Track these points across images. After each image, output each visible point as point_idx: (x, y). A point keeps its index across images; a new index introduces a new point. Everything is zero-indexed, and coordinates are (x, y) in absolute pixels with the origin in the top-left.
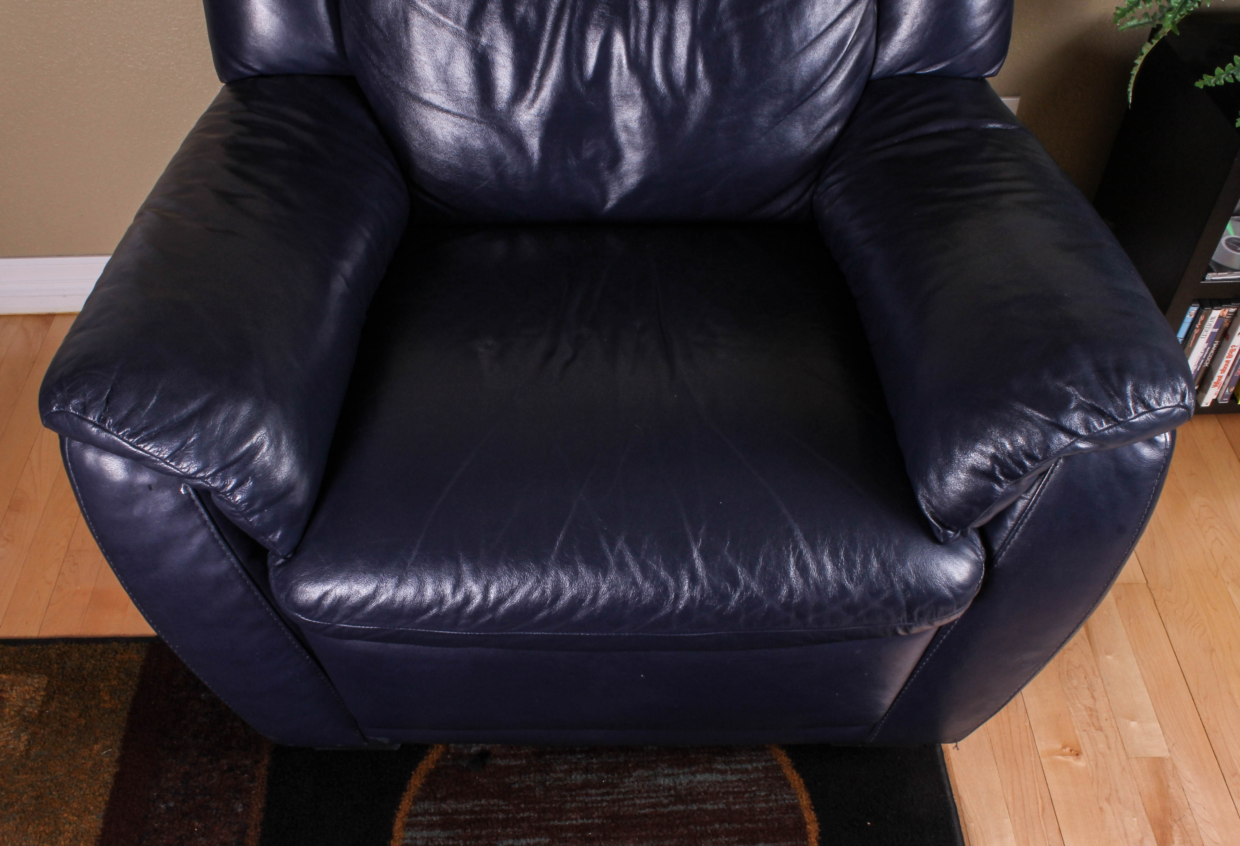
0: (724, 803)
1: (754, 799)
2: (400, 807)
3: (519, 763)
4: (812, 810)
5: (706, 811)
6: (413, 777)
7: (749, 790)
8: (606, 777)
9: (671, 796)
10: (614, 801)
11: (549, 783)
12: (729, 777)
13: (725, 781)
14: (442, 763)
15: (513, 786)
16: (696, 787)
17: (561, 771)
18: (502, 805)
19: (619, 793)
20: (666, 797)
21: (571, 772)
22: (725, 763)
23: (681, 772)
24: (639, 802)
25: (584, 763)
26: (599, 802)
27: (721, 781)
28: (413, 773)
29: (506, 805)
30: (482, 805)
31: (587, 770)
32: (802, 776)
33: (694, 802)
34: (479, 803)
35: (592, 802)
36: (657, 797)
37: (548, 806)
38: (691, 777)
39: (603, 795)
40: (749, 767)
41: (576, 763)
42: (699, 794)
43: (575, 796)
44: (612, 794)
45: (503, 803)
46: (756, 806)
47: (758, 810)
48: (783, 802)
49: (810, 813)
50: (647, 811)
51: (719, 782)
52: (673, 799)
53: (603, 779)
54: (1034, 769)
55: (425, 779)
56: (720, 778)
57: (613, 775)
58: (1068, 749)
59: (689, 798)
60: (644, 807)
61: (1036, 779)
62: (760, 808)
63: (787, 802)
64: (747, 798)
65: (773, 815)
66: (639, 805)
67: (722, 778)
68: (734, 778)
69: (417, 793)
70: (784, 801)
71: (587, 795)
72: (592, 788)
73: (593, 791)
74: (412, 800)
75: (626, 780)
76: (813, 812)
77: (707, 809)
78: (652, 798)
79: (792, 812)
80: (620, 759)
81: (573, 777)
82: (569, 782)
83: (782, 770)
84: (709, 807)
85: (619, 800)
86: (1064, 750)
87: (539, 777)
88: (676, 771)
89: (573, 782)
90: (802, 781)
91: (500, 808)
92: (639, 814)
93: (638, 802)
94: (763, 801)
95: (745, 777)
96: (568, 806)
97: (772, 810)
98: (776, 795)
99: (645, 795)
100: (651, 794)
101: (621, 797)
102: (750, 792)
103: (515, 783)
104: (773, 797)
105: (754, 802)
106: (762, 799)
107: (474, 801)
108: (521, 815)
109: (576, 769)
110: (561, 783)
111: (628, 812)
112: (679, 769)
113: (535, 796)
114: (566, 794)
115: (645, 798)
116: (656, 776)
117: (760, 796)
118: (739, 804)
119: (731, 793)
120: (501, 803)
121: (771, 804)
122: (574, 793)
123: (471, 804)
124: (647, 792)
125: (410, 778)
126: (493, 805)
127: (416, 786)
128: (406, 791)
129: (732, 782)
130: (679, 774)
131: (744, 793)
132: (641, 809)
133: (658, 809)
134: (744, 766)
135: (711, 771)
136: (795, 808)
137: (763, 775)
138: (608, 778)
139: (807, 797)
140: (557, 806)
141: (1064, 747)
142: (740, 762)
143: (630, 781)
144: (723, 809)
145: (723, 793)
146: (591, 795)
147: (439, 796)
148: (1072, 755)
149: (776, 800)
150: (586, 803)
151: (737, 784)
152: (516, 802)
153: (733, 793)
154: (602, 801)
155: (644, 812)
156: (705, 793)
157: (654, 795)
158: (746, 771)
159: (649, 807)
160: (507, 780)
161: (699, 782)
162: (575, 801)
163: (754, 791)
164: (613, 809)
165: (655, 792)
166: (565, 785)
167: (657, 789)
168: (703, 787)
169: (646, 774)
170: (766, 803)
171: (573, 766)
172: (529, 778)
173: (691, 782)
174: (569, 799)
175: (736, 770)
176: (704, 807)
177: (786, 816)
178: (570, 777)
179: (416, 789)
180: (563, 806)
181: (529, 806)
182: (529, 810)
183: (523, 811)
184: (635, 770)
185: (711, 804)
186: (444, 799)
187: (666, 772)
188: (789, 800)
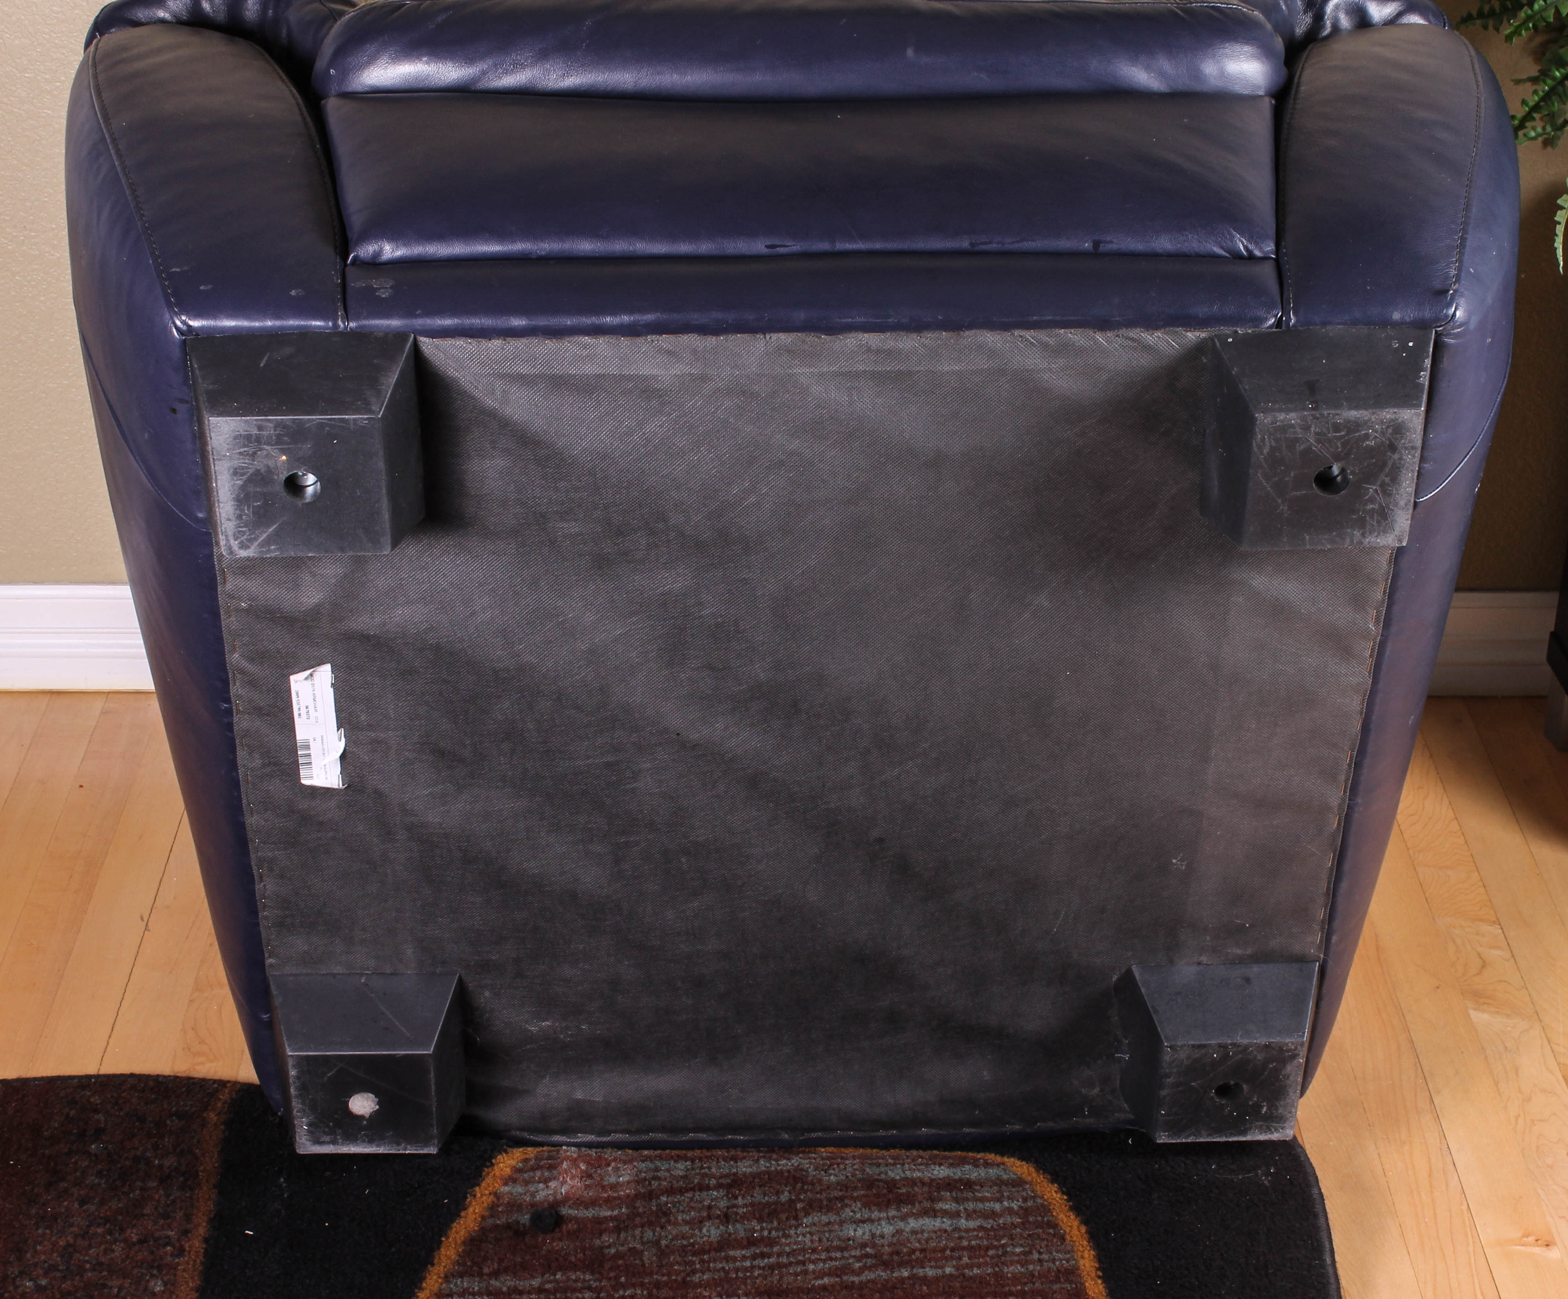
0: (954, 1266)
1: (1003, 1258)
2: (424, 1285)
3: (616, 1212)
4: (1099, 1277)
5: (925, 1280)
6: (443, 1245)
7: (996, 1243)
8: (758, 1228)
9: (867, 1256)
10: (772, 1267)
11: (666, 1242)
12: (963, 1223)
13: (957, 1229)
14: (490, 1221)
15: (606, 1251)
16: (909, 1241)
17: (686, 1222)
18: (590, 1280)
19: (779, 1255)
20: (858, 1259)
21: (701, 1222)
22: (957, 1200)
23: (883, 1215)
24: (813, 1267)
25: (723, 1204)
26: (746, 1269)
27: (949, 1229)
28: (443, 1239)
29: (595, 1281)
30: (557, 1282)
31: (726, 1218)
32: (1085, 1222)
33: (902, 1264)
34: (552, 1278)
35: (737, 1270)
36: (843, 1258)
37: (665, 1278)
38: (901, 1225)
39: (754, 1257)
40: (997, 1207)
41: (710, 1207)
42: (913, 1251)
43: (709, 1262)
44: (769, 1256)
45: (591, 1277)
46: (1006, 1270)
47: (1009, 1275)
48: (1051, 1265)
49: (1096, 1283)
50: (826, 1280)
51: (946, 1231)
52: (869, 1261)
53: (755, 1231)
54: (1473, 1260)
55: (463, 1248)
56: (947, 1224)
57: (772, 1222)
58: (1531, 1239)
59: (896, 1258)
60: (820, 1275)
61: (1475, 1273)
62: (1012, 1274)
63: (1057, 1263)
64: (992, 1257)
65: (1034, 1283)
66: (814, 1272)
67: (951, 1225)
68: (972, 1224)
69: (452, 1267)
70: (1054, 1263)
71: (727, 1259)
72: (734, 1248)
73: (738, 1253)
74: (442, 1275)
75: (792, 1232)
76: (1100, 1281)
77: (925, 1276)
78: (836, 1259)
79: (1066, 1281)
80: (782, 1197)
81: (704, 1230)
82: (699, 1240)
83: (1052, 1213)
84: (930, 1272)
85: (780, 1266)
86: (1524, 1239)
87: (649, 1234)
88: (875, 1214)
89: (705, 1239)
90: (1083, 1229)
91: (586, 1284)
92: (813, 1285)
93: (811, 1267)
94: (1018, 1262)
95: (989, 1224)
96: (696, 1278)
97: (1033, 1276)
98: (1040, 1253)
99: (823, 1256)
100: (833, 1255)
101: (784, 1260)
102: (996, 1248)
103: (609, 1247)
104: (1036, 1256)
105: (1003, 1263)
106: (1016, 1258)
107: (543, 1276)
108: (621, 1292)
109: (709, 1218)
110: (685, 1242)
111: (794, 1285)
112: (879, 1211)
113: (643, 1265)
114: (694, 1259)
115: (824, 1261)
116: (841, 1223)
117: (1014, 1254)
118: (979, 1266)
119: (964, 1248)
120: (588, 1277)
121: (1031, 1267)
122: (706, 1257)
123: (539, 1280)
124: (827, 1250)
125: (439, 1248)
126: (576, 1281)
127: (449, 1258)
128: (433, 1265)
129: (967, 1230)
130: (880, 1219)
131: (987, 1248)
132: (816, 1278)
133: (845, 1278)
134: (988, 1205)
135: (933, 1213)
136: (1071, 1273)
137: (1019, 1220)
138: (762, 1229)
139: (1092, 1257)
140: (679, 1278)
141: (1527, 1236)
142: (983, 1200)
143: (798, 1232)
144: (951, 1275)
145: (953, 1250)
146: (735, 1259)
147: (486, 1270)
148: (1538, 1246)
149: (1040, 1261)
150: (727, 1273)
151: (975, 1233)
152: (612, 1274)
153: (970, 1248)
154: (753, 1267)
155: (820, 1282)
156: (923, 1250)
157: (838, 1255)
158: (993, 1215)
159: (829, 1275)
160: (597, 1242)
161: (914, 1232)
162: (709, 1270)
163: (1003, 1246)
164: (770, 1279)
165: (842, 1249)
166: (693, 1245)
167: (843, 1245)
168: (919, 1241)
169: (825, 1219)
170: (1022, 1266)
171: (705, 1214)
172: (634, 1236)
173: (899, 1232)
174: (698, 1266)
175: (975, 1211)
176: (920, 1272)
177: (1056, 1287)
178: (701, 1231)
179: (449, 1262)
180: (688, 1279)
181: (634, 1280)
182: (634, 1286)
183: (624, 1287)
184: (807, 1214)
185: (931, 1267)
186: (496, 1274)
187: (858, 1216)
188: (1061, 1260)
